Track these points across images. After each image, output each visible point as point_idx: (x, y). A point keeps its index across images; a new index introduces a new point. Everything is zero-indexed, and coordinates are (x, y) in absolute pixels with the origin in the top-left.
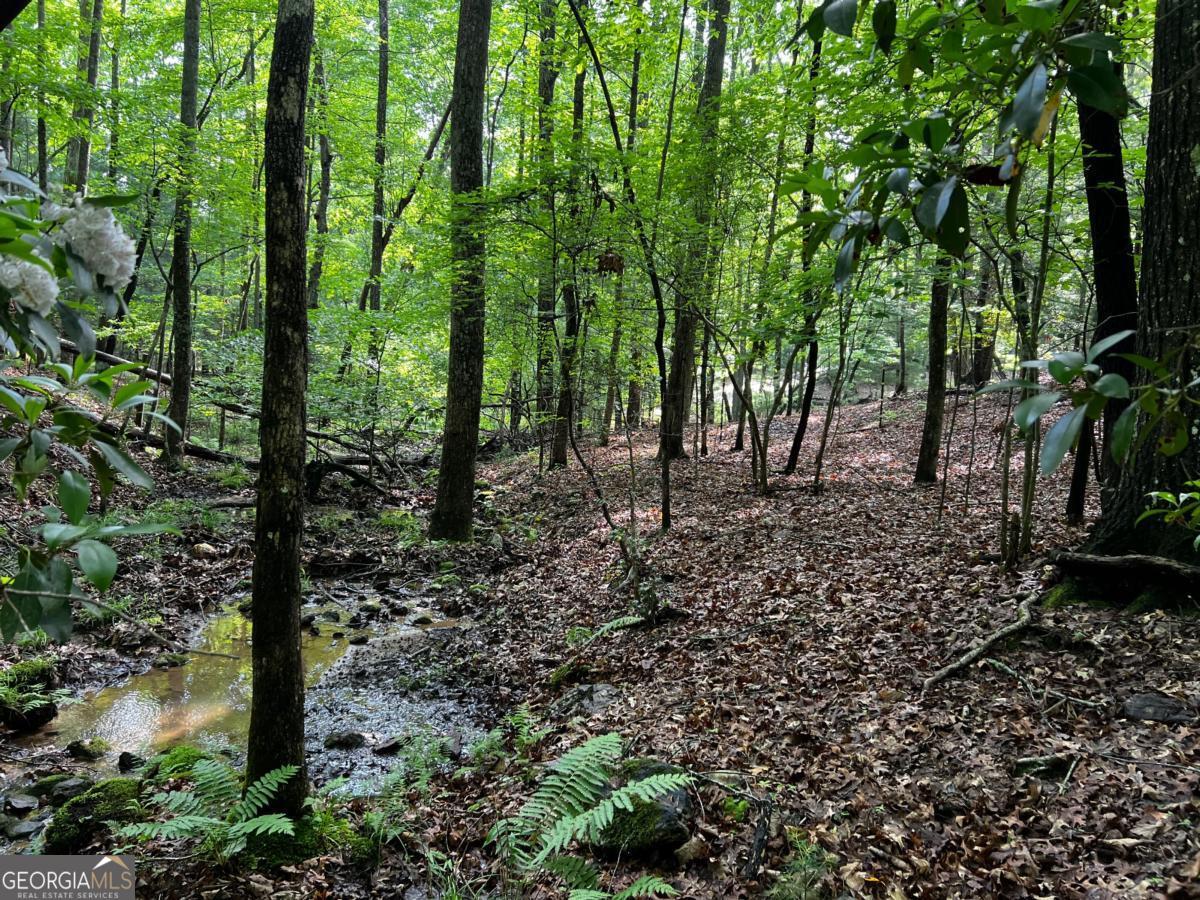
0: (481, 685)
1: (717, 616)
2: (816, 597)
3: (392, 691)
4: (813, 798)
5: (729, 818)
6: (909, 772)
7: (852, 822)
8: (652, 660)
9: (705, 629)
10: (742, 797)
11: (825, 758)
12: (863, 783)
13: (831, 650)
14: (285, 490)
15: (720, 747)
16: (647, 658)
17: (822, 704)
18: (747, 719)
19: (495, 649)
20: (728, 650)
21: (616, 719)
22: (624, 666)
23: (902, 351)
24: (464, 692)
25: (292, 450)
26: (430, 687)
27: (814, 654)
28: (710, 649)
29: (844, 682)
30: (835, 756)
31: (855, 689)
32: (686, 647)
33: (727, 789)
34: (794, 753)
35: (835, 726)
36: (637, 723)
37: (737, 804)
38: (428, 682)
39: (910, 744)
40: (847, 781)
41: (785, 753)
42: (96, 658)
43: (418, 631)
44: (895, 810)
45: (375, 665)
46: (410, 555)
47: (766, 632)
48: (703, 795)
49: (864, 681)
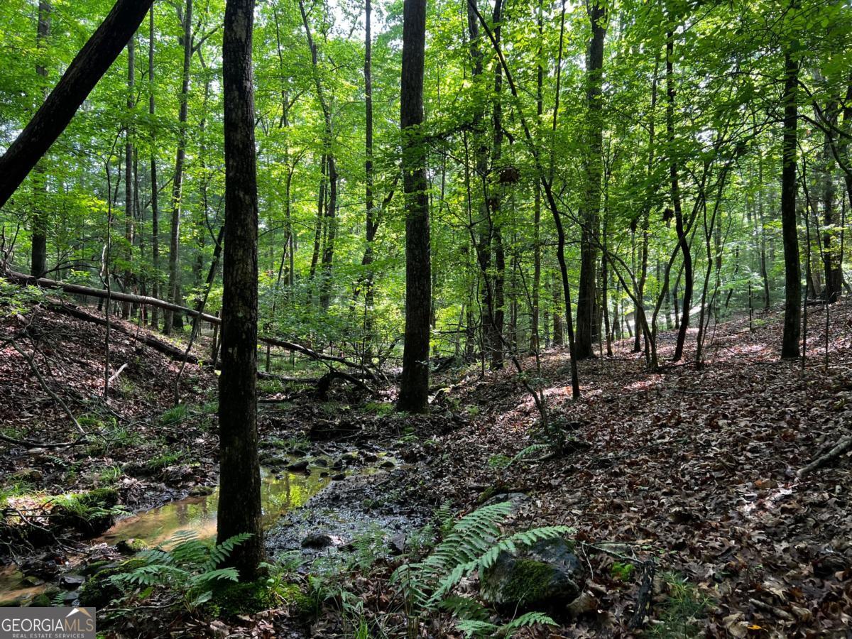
0: (426, 505)
1: (614, 445)
2: (697, 424)
3: (358, 509)
4: (695, 562)
5: (616, 578)
6: (786, 539)
7: (732, 580)
8: (560, 480)
9: (603, 454)
10: (628, 561)
11: (706, 533)
12: (742, 548)
13: (710, 458)
14: (240, 315)
15: (610, 528)
16: (556, 478)
17: (703, 494)
18: (636, 509)
19: (439, 481)
20: (622, 467)
21: (525, 515)
22: (537, 484)
23: (765, 281)
24: (412, 509)
25: (245, 284)
26: (386, 506)
27: (695, 462)
28: (607, 467)
29: (722, 478)
30: (715, 529)
31: (733, 482)
32: (588, 468)
33: (614, 556)
34: (677, 529)
35: (715, 510)
36: (543, 518)
37: (623, 567)
38: (386, 503)
39: (786, 518)
40: (727, 548)
41: (669, 530)
42: (149, 488)
43: (383, 472)
44: (775, 568)
45: (348, 493)
46: (382, 423)
47: (653, 451)
48: (593, 561)
49: (740, 476)
